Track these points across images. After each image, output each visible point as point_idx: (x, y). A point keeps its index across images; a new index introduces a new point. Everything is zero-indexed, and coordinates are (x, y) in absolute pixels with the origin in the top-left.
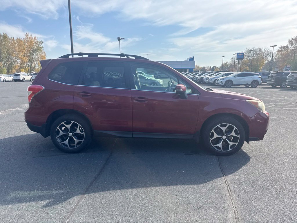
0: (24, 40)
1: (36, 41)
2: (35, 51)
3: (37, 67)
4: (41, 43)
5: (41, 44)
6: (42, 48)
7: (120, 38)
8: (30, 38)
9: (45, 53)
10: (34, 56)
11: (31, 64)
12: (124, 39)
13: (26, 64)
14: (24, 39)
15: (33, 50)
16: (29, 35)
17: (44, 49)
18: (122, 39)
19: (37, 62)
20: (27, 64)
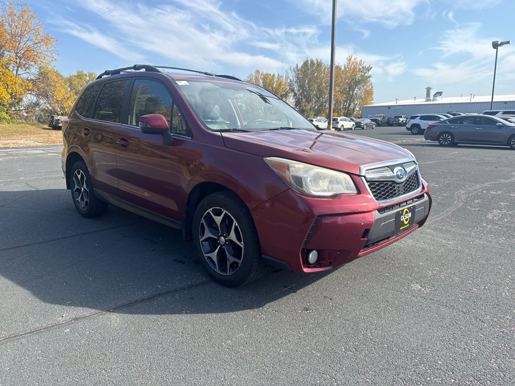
0: (345, 67)
1: (361, 67)
2: (357, 83)
3: (357, 109)
4: (369, 69)
5: (369, 71)
6: (369, 77)
7: (499, 43)
8: (353, 63)
9: (373, 85)
10: (355, 92)
11: (349, 105)
12: (508, 42)
13: (341, 106)
14: (345, 65)
15: (356, 82)
16: (353, 59)
17: (372, 80)
18: (502, 44)
19: (359, 102)
20: (343, 106)
